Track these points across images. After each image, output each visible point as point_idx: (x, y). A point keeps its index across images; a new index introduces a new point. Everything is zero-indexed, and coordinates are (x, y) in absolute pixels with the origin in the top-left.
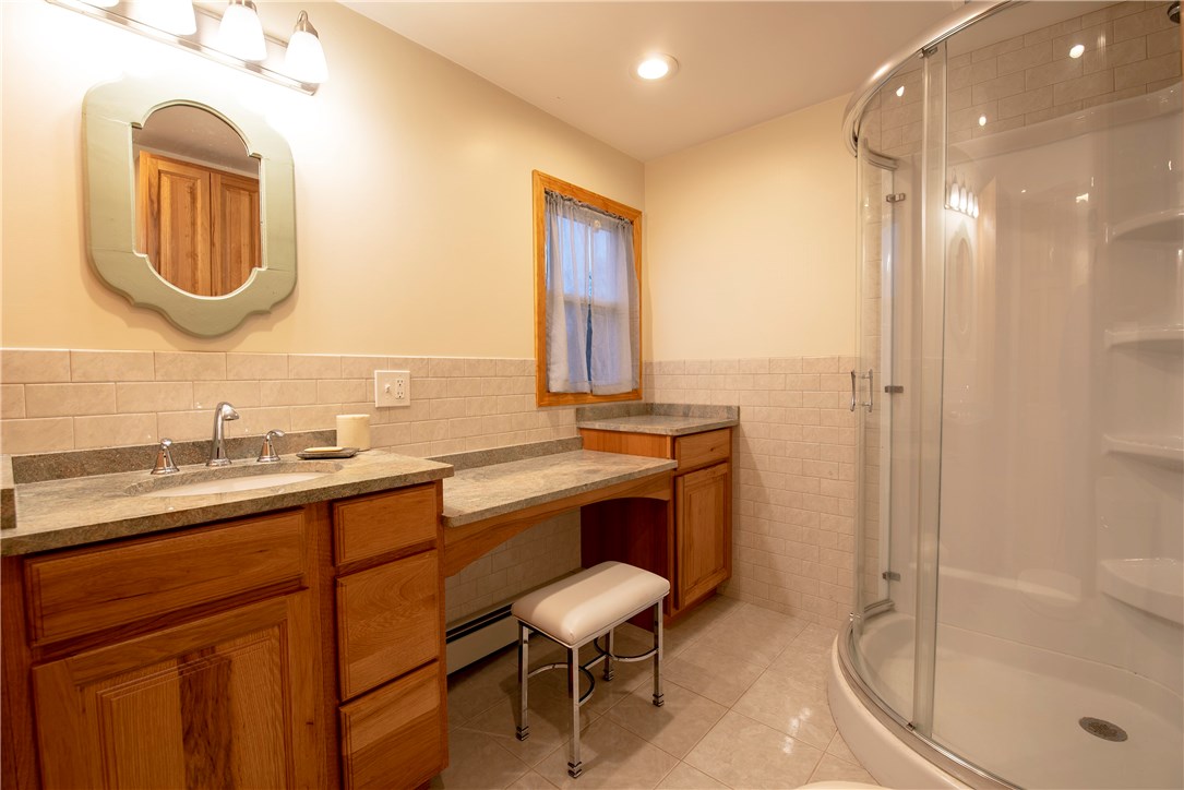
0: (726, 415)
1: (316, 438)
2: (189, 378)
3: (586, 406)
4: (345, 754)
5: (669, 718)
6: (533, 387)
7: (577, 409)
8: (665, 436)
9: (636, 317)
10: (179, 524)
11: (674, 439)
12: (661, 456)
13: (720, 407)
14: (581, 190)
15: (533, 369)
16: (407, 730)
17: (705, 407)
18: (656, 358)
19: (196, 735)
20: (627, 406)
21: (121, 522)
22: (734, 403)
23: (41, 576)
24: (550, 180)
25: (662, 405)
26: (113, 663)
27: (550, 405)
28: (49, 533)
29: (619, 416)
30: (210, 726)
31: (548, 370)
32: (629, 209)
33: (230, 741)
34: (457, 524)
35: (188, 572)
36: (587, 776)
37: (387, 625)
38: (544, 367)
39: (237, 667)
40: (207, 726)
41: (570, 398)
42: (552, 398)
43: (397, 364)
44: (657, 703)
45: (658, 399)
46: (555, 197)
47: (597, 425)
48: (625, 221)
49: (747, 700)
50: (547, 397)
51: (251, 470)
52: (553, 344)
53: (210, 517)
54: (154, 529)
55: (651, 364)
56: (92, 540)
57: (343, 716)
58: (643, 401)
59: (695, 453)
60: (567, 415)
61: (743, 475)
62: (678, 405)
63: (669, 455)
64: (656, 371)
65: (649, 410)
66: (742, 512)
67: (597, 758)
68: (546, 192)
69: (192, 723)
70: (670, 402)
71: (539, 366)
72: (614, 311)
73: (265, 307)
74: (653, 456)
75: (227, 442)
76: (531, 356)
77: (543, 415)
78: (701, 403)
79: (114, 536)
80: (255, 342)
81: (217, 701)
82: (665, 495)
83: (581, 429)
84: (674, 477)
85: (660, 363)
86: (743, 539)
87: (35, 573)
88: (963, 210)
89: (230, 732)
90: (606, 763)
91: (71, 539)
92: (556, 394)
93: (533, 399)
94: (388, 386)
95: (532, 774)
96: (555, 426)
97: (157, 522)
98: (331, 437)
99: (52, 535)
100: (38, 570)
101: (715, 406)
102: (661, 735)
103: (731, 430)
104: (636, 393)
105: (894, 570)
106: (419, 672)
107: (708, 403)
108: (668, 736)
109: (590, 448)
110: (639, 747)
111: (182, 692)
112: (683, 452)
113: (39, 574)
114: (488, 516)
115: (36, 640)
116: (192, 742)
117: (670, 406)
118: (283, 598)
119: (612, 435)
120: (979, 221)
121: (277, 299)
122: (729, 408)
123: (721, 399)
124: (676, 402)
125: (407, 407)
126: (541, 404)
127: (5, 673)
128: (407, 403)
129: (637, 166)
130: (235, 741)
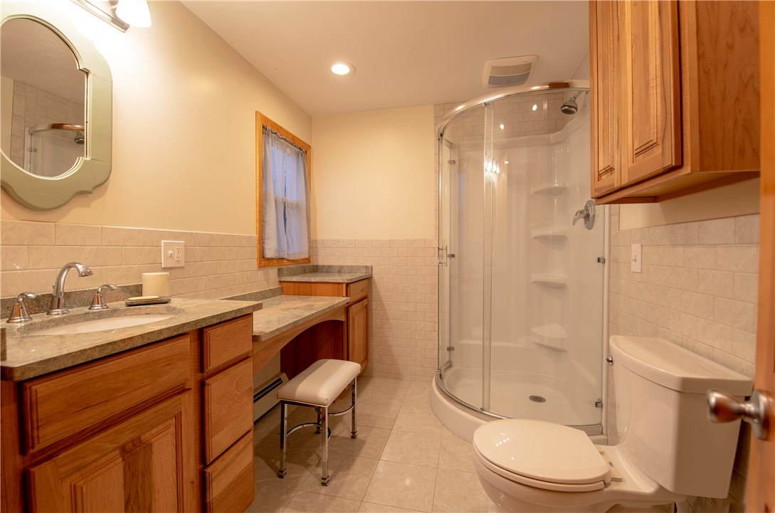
0: (365, 271)
1: (124, 291)
2: (26, 243)
3: (283, 267)
4: (208, 501)
5: (363, 442)
6: (256, 255)
7: (279, 269)
8: (342, 283)
9: (308, 212)
10: (128, 348)
11: (347, 285)
12: (339, 295)
13: (362, 266)
14: (281, 128)
15: (256, 242)
16: (238, 479)
17: (352, 267)
18: (319, 238)
19: (132, 503)
20: (305, 267)
21: (95, 348)
22: (369, 264)
23: (38, 395)
24: (265, 119)
25: (324, 266)
26: (83, 458)
27: (265, 266)
28: (49, 360)
29: (300, 274)
30: (140, 494)
31: (264, 243)
32: (305, 143)
33: (151, 504)
34: (263, 339)
35: (128, 383)
36: (333, 483)
37: (230, 409)
38: (261, 241)
39: (155, 448)
40: (138, 495)
41: (275, 261)
42: (266, 262)
43: (177, 236)
44: (354, 437)
45: (320, 263)
46: (268, 130)
47: (294, 279)
48: (302, 151)
49: (398, 423)
50: (264, 261)
51: (91, 316)
52: (266, 226)
53: (146, 341)
54: (114, 352)
55: (316, 241)
56: (77, 363)
57: (207, 475)
58: (311, 264)
59: (356, 292)
60: (273, 272)
61: (375, 305)
62: (334, 266)
63: (344, 294)
64: (319, 245)
65: (316, 269)
66: (374, 326)
67: (334, 473)
68: (263, 127)
69: (130, 494)
70: (329, 264)
71: (259, 241)
72: (297, 206)
73: (89, 188)
74: (334, 296)
75: (68, 295)
76: (254, 234)
77: (261, 273)
78: (349, 264)
79: (90, 359)
80: (77, 215)
81: (144, 476)
82: (343, 318)
83: (281, 282)
84: (347, 309)
85: (322, 240)
86: (375, 342)
87: (34, 393)
88: (494, 171)
89: (151, 497)
90: (340, 473)
91: (64, 363)
92: (268, 259)
93: (255, 263)
94: (170, 252)
95: (300, 492)
96: (267, 280)
97: (116, 347)
98: (138, 290)
99: (52, 361)
100: (36, 391)
101: (358, 266)
102: (363, 451)
103: (369, 279)
104: (308, 260)
105: (452, 346)
106: (242, 440)
107: (353, 265)
108: (366, 449)
109: (288, 294)
110: (354, 460)
111: (124, 472)
112: (352, 293)
113: (36, 394)
114: (277, 333)
115: (33, 447)
116: (130, 509)
117: (330, 267)
118: (179, 396)
119: (305, 284)
120: (499, 175)
121: (98, 183)
122: (367, 267)
123: (361, 262)
124: (333, 264)
125: (182, 268)
126: (260, 267)
127: (4, 480)
128: (182, 265)
129: (307, 117)
130: (153, 502)
